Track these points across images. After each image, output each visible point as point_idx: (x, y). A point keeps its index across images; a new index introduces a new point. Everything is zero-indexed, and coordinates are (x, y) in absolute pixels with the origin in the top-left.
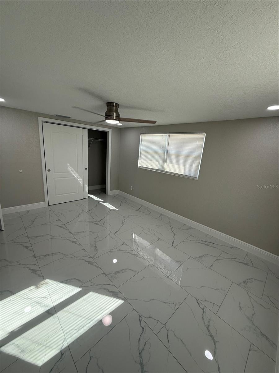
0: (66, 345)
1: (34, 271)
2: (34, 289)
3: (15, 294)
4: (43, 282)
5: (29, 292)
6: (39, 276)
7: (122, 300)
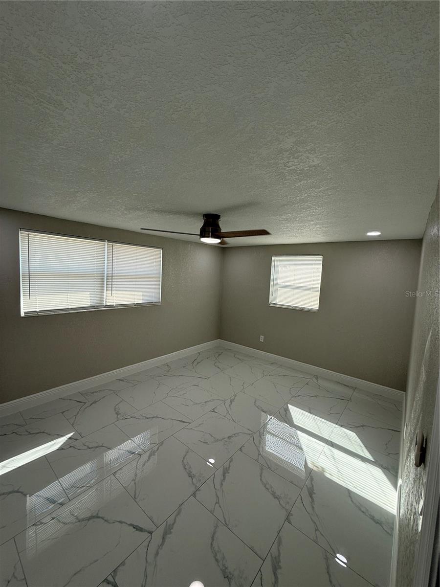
0: (337, 426)
1: (311, 493)
2: (327, 471)
3: (347, 488)
4: (315, 469)
5: (334, 475)
6: (312, 479)
7: (287, 405)
